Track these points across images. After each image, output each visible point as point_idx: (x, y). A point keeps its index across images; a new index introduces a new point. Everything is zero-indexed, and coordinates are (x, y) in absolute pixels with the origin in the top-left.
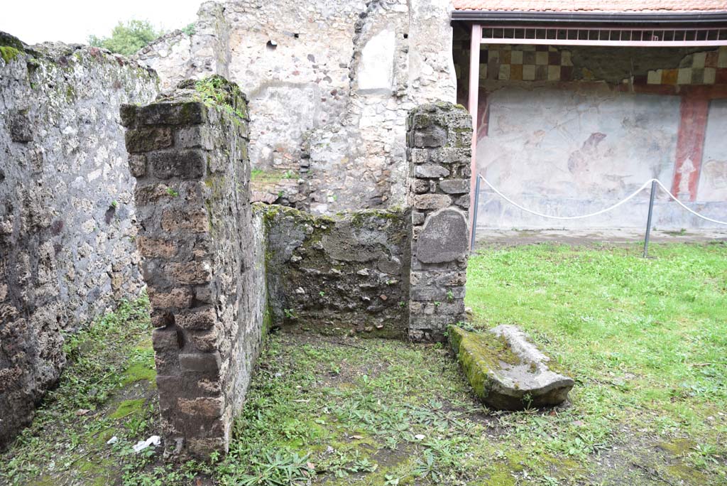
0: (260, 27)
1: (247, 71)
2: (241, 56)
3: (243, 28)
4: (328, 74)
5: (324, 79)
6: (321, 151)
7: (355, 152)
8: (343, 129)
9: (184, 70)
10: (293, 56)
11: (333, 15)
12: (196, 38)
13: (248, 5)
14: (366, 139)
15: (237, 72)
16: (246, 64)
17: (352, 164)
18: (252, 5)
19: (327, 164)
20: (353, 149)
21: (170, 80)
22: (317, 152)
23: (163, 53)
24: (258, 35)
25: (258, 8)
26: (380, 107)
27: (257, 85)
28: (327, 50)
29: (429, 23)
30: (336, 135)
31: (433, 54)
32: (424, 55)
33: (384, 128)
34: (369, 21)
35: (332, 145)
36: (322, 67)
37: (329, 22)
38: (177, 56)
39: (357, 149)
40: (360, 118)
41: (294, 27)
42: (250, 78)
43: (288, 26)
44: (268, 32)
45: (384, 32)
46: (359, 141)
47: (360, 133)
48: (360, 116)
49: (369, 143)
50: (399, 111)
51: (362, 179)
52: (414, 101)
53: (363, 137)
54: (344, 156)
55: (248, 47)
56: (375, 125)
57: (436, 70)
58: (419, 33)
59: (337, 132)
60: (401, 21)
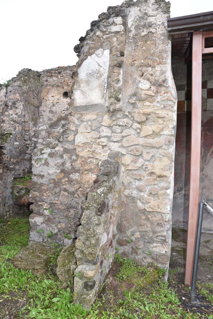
0: (59, 84)
1: (50, 111)
2: (48, 102)
3: (50, 85)
6: (40, 165)
7: (70, 168)
8: (60, 145)
9: (2, 108)
12: (9, 88)
13: (54, 72)
14: (81, 155)
15: (44, 111)
16: (49, 106)
17: (67, 179)
18: (56, 72)
19: (45, 179)
20: (68, 165)
22: (37, 166)
24: (58, 88)
25: (59, 73)
26: (95, 124)
27: (55, 119)
29: (146, 38)
30: (53, 151)
31: (150, 69)
32: (141, 71)
33: (98, 144)
34: (87, 44)
35: (50, 160)
39: (72, 165)
40: (75, 135)
42: (51, 116)
44: (64, 87)
45: (99, 51)
46: (74, 157)
47: (75, 149)
48: (76, 132)
49: (83, 159)
50: (114, 127)
51: (76, 195)
52: (130, 116)
53: (78, 153)
54: (59, 171)
55: (52, 97)
56: (90, 141)
57: (154, 85)
58: (135, 49)
59: (54, 148)
60: (117, 40)
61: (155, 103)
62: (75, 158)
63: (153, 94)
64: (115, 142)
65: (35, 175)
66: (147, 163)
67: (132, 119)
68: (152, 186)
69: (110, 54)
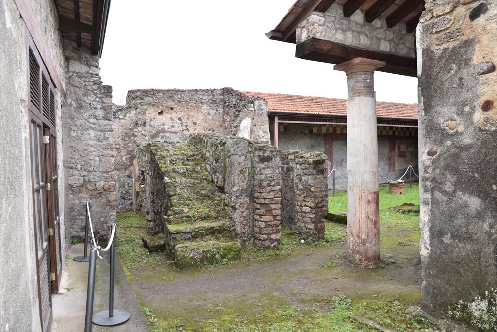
0: (155, 104)
1: (149, 125)
4: (188, 127)
5: (186, 130)
9: (132, 125)
10: (171, 118)
11: (189, 100)
12: (138, 110)
13: (149, 92)
18: (151, 93)
21: (124, 130)
23: (121, 117)
24: (154, 107)
25: (154, 94)
27: (154, 132)
28: (187, 116)
31: (262, 126)
34: (241, 113)
36: (185, 124)
37: (187, 103)
38: (129, 119)
41: (172, 104)
42: (151, 129)
43: (169, 104)
44: (159, 107)
55: (149, 113)
57: (264, 132)
58: (258, 118)
60: (252, 114)
69: (251, 120)
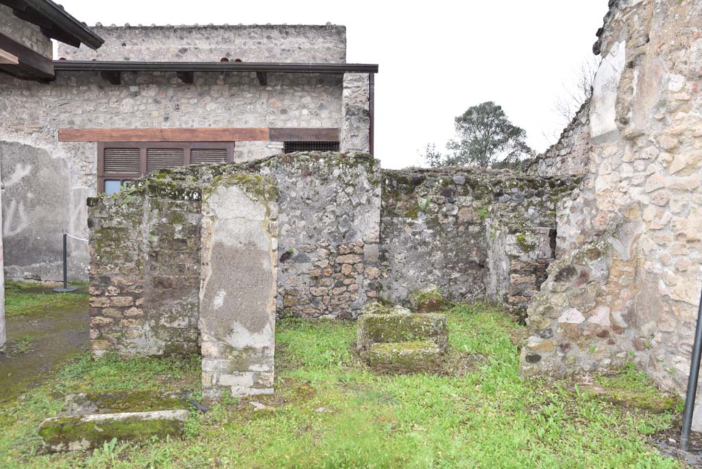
6: (563, 224)
7: (590, 227)
8: (581, 194)
14: (601, 208)
19: (567, 243)
20: (588, 223)
22: (561, 225)
26: (616, 160)
30: (575, 203)
31: (683, 52)
32: (671, 60)
33: (619, 191)
34: (605, 37)
35: (572, 217)
39: (591, 223)
40: (596, 179)
45: (615, 46)
47: (595, 200)
48: (596, 175)
49: (603, 214)
50: (636, 163)
52: (655, 142)
53: (598, 206)
54: (580, 231)
56: (609, 188)
57: (689, 79)
58: (663, 24)
59: (575, 199)
60: (639, 18)
61: (691, 113)
62: (595, 213)
63: (687, 97)
64: (636, 186)
65: (559, 238)
66: (675, 218)
67: (658, 146)
68: (680, 257)
69: (626, 47)
